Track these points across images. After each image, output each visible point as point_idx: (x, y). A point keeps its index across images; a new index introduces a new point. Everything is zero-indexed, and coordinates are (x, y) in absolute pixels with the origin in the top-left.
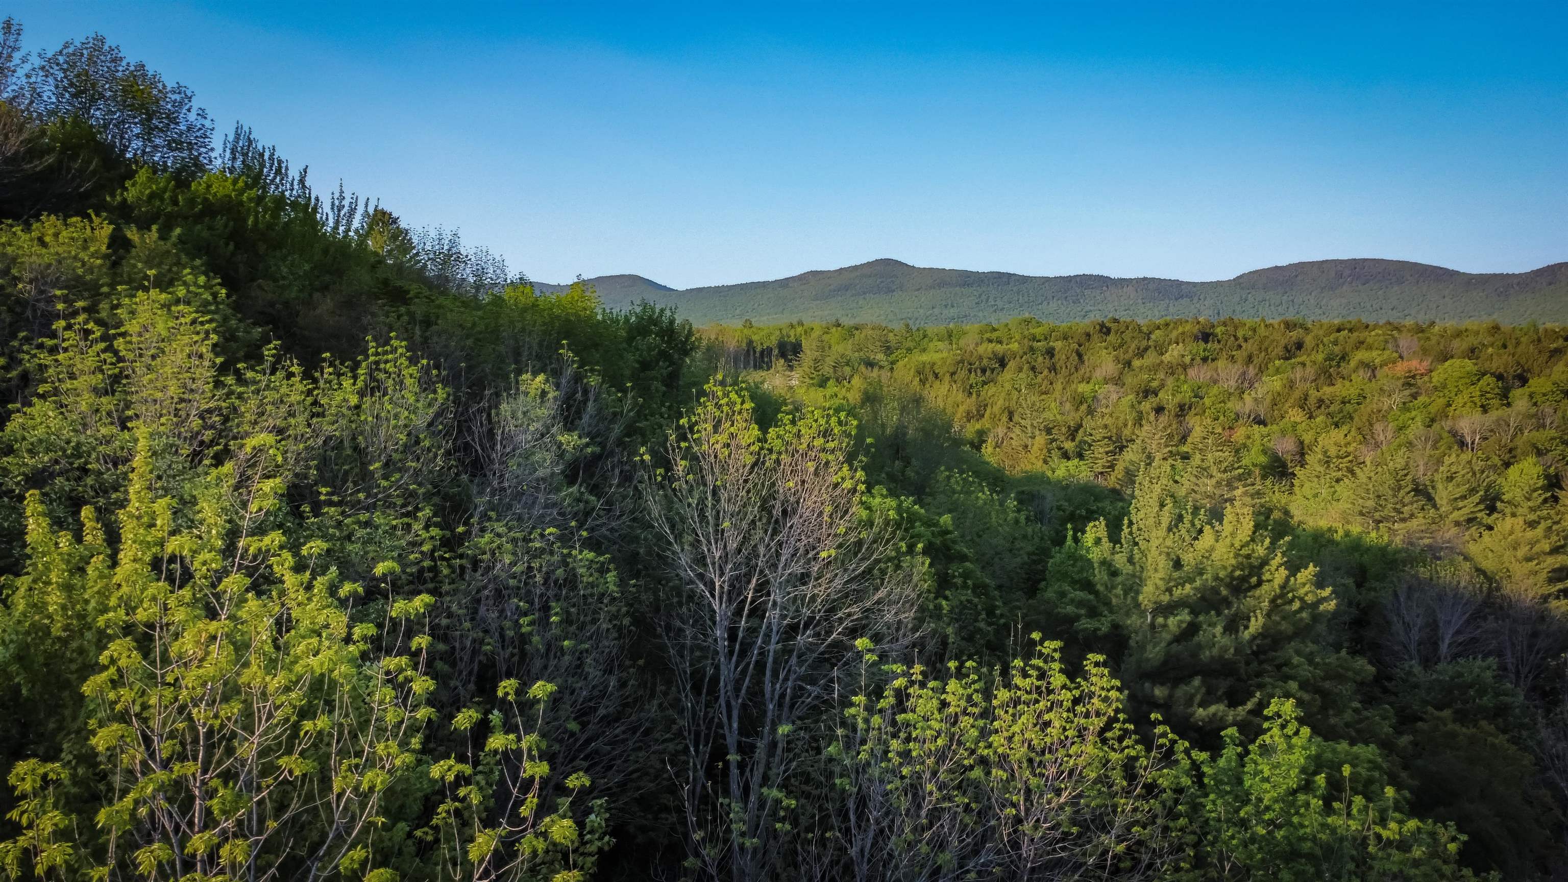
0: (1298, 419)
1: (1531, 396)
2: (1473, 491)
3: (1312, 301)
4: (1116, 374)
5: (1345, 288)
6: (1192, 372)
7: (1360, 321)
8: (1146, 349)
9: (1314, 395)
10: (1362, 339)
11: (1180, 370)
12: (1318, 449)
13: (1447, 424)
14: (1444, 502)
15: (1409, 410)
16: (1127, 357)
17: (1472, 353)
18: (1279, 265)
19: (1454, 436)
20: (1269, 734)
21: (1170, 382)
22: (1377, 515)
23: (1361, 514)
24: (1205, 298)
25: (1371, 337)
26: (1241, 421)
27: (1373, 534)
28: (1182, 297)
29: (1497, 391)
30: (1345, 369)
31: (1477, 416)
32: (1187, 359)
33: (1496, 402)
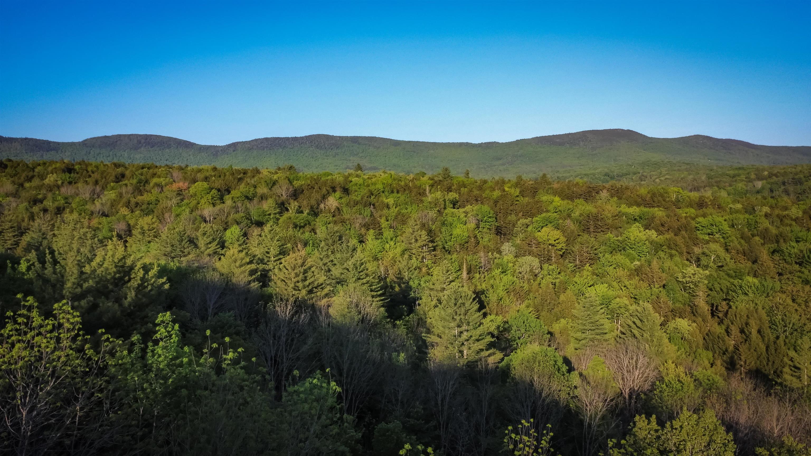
0: (126, 213)
1: (232, 198)
2: (214, 240)
3: (126, 155)
4: (14, 191)
5: (142, 149)
6: (63, 190)
7: (153, 164)
8: (33, 177)
9: (133, 200)
10: (155, 172)
11: (56, 188)
12: (138, 227)
13: (199, 212)
14: (203, 246)
15: (180, 206)
16: (20, 181)
17: (206, 179)
18: (107, 135)
19: (202, 217)
20: (159, 333)
21: (50, 195)
22: (173, 255)
23: (165, 255)
24: (65, 152)
25: (159, 171)
26: (94, 215)
27: (172, 264)
28: (51, 150)
29: (218, 196)
30: (147, 187)
31: (211, 208)
32: (60, 183)
33: (218, 202)
